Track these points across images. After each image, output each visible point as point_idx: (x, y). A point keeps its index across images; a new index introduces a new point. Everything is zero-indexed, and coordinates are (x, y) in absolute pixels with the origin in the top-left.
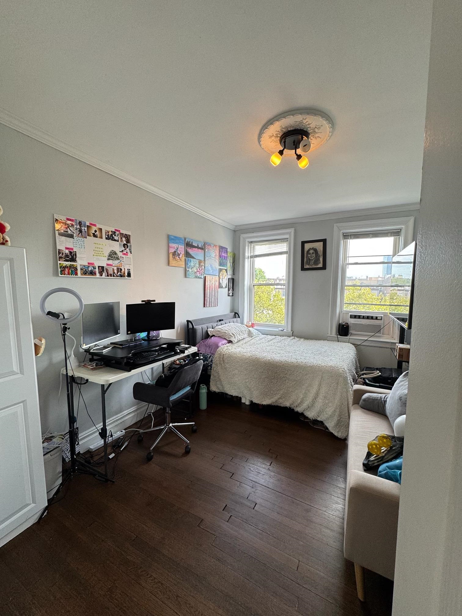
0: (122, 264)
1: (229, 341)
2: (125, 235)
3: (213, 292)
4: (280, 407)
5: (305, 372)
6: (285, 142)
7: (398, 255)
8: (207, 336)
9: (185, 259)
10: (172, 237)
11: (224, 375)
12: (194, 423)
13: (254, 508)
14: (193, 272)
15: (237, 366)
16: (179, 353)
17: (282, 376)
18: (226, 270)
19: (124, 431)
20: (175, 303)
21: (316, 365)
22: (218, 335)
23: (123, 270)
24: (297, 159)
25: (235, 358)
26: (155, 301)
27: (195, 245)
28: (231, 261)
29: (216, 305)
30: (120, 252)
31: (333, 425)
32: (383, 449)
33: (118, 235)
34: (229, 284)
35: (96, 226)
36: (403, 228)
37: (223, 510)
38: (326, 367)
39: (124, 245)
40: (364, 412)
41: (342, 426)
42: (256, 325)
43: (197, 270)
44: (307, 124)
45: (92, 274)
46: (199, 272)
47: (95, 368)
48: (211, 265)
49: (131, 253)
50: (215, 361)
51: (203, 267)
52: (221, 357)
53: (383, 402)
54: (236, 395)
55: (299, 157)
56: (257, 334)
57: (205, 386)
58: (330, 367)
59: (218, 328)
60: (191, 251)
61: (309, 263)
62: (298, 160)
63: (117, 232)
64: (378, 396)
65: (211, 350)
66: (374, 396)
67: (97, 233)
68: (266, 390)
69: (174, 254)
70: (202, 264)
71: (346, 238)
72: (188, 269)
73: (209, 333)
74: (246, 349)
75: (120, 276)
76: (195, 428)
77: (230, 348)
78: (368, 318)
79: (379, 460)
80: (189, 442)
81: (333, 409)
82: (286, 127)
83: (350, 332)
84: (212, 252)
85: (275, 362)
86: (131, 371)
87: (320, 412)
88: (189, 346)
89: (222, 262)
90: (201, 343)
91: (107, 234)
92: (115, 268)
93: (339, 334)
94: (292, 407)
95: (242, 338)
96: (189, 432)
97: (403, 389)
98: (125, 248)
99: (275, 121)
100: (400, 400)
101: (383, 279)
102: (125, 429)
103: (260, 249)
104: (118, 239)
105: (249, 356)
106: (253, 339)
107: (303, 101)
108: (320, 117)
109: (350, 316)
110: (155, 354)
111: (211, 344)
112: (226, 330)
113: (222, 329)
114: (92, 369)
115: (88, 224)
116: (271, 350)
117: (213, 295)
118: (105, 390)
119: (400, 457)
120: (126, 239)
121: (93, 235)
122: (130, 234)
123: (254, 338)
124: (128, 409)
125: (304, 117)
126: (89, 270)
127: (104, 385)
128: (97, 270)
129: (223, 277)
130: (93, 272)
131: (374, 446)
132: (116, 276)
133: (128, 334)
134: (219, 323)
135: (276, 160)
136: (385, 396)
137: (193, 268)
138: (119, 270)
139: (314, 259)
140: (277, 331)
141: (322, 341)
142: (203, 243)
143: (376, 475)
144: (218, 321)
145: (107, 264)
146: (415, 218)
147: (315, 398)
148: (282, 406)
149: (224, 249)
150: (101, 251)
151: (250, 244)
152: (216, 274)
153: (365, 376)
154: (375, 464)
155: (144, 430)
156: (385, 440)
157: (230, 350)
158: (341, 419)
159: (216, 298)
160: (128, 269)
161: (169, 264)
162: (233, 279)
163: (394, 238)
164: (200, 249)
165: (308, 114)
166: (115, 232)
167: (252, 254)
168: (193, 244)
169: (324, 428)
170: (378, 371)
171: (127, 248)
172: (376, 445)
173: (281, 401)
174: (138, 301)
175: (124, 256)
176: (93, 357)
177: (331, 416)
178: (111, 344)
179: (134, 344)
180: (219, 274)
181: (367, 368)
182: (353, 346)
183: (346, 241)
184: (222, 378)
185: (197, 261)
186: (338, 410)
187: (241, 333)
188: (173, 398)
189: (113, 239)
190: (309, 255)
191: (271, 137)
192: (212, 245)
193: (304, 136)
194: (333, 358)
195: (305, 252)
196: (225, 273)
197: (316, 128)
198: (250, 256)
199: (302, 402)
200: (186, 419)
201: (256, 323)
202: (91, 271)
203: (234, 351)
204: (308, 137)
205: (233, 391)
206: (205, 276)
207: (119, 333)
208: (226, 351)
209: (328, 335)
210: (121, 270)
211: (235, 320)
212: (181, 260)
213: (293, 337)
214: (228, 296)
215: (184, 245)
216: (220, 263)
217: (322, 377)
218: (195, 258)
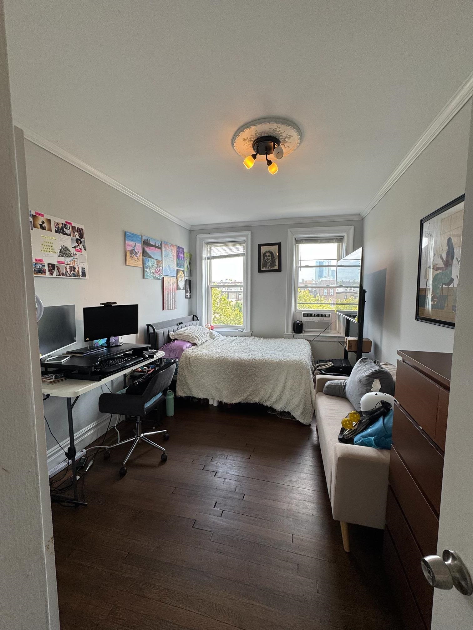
0: (76, 262)
1: (193, 343)
2: (77, 229)
3: (172, 294)
4: (250, 403)
5: (272, 368)
6: (258, 147)
7: (343, 260)
8: (169, 340)
9: (143, 258)
10: (129, 234)
11: (191, 378)
12: (166, 430)
13: (243, 499)
14: (151, 273)
15: (205, 368)
16: (147, 358)
17: (251, 374)
18: (183, 271)
19: (85, 451)
20: (138, 305)
21: (282, 361)
22: (180, 339)
23: (77, 269)
24: (267, 164)
25: (202, 361)
26: (116, 304)
27: (153, 244)
28: (188, 262)
29: (175, 308)
30: (73, 247)
31: (300, 413)
32: (354, 424)
33: (70, 228)
34: (187, 286)
35: (43, 217)
36: (345, 236)
37: (214, 507)
38: (291, 361)
39: (77, 240)
40: (328, 398)
41: (307, 414)
42: (216, 327)
43: (155, 270)
44: (280, 132)
45: (41, 273)
46: (157, 272)
47: (54, 381)
48: (168, 265)
49: (85, 250)
50: (181, 365)
51: (161, 267)
52: (187, 360)
53: (343, 386)
54: (204, 398)
55: (269, 163)
56: (218, 336)
57: (172, 392)
58: (294, 361)
59: (180, 331)
60: (149, 250)
61: (266, 265)
62: (269, 166)
63: (68, 225)
64: (338, 383)
65: (176, 354)
66: (335, 383)
67: (45, 225)
68: (235, 389)
69: (132, 252)
70: (160, 264)
71: (298, 242)
72: (146, 270)
73: (171, 336)
74: (211, 351)
75: (74, 276)
76: (167, 435)
77: (195, 350)
78: (318, 316)
79: (353, 433)
80: (165, 450)
81: (299, 399)
82: (261, 133)
83: (304, 329)
84: (169, 251)
85: (243, 361)
86: (101, 380)
87: (287, 404)
88: (156, 350)
89: (179, 263)
90: (163, 347)
91: (56, 227)
92: (68, 267)
93: (294, 332)
94: (261, 402)
95: (205, 340)
96: (162, 439)
97: (361, 373)
98: (78, 243)
99: (252, 125)
100: (359, 383)
101: (316, 283)
102: (85, 448)
103: (217, 250)
104: (70, 233)
105: (217, 357)
106: (215, 341)
107: (279, 111)
108: (292, 128)
109: (304, 315)
110: (123, 361)
111: (174, 348)
112: (189, 333)
113: (185, 332)
114: (50, 382)
115: (33, 213)
116: (236, 350)
117: (172, 297)
118: (72, 404)
119: (369, 427)
120: (79, 233)
121: (40, 227)
122: (83, 228)
123: (216, 339)
124: (87, 426)
125: (279, 125)
126: (37, 267)
127: (71, 398)
128: (46, 268)
129: (181, 279)
130: (41, 270)
131: (347, 422)
132: (69, 276)
133: (85, 341)
134: (180, 326)
135: (249, 163)
136: (344, 382)
137: (151, 268)
138: (73, 268)
139: (270, 262)
140: (237, 332)
141: (280, 339)
142: (161, 242)
143: (353, 444)
144: (178, 324)
145: (58, 261)
146: (355, 227)
147: (283, 391)
148: (252, 402)
149: (180, 250)
150: (50, 246)
151: (206, 246)
152: (173, 275)
153: (320, 368)
154: (350, 437)
155: (109, 446)
156: (355, 416)
157: (196, 353)
158: (306, 408)
159: (175, 300)
160: (82, 268)
161: (126, 263)
162: (190, 281)
163: (338, 244)
164: (158, 248)
165: (283, 123)
166: (65, 225)
167: (209, 256)
168: (151, 243)
169: (291, 418)
170: (331, 362)
171: (81, 244)
172: (348, 420)
173: (250, 398)
174: (97, 304)
175: (78, 253)
176: (46, 369)
177: (298, 406)
178: (66, 353)
179: (95, 352)
180: (177, 275)
181: (320, 360)
182: (307, 342)
183: (297, 245)
184: (190, 382)
185: (155, 261)
186: (303, 400)
187: (204, 335)
188: (148, 405)
189: (64, 233)
190: (265, 258)
191: (245, 140)
192: (170, 245)
193: (275, 144)
194: (295, 353)
195: (262, 255)
196: (183, 275)
197: (287, 137)
198: (207, 257)
199: (270, 396)
200: (154, 428)
201: (215, 326)
202: (39, 269)
203: (200, 353)
204: (279, 144)
205: (201, 394)
206: (164, 277)
207: (75, 341)
208: (192, 354)
209: (284, 333)
210: (75, 268)
211: (194, 322)
212: (138, 259)
213: (253, 337)
214: (186, 298)
215: (141, 243)
216: (177, 264)
217: (288, 371)
218: (153, 258)
